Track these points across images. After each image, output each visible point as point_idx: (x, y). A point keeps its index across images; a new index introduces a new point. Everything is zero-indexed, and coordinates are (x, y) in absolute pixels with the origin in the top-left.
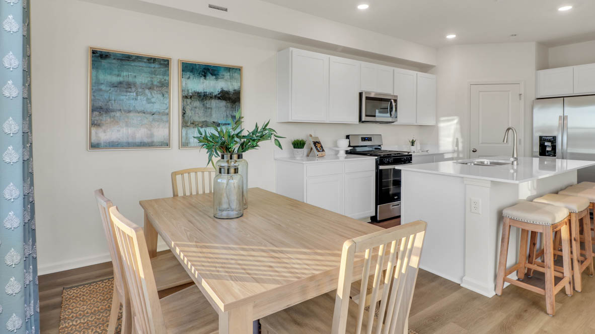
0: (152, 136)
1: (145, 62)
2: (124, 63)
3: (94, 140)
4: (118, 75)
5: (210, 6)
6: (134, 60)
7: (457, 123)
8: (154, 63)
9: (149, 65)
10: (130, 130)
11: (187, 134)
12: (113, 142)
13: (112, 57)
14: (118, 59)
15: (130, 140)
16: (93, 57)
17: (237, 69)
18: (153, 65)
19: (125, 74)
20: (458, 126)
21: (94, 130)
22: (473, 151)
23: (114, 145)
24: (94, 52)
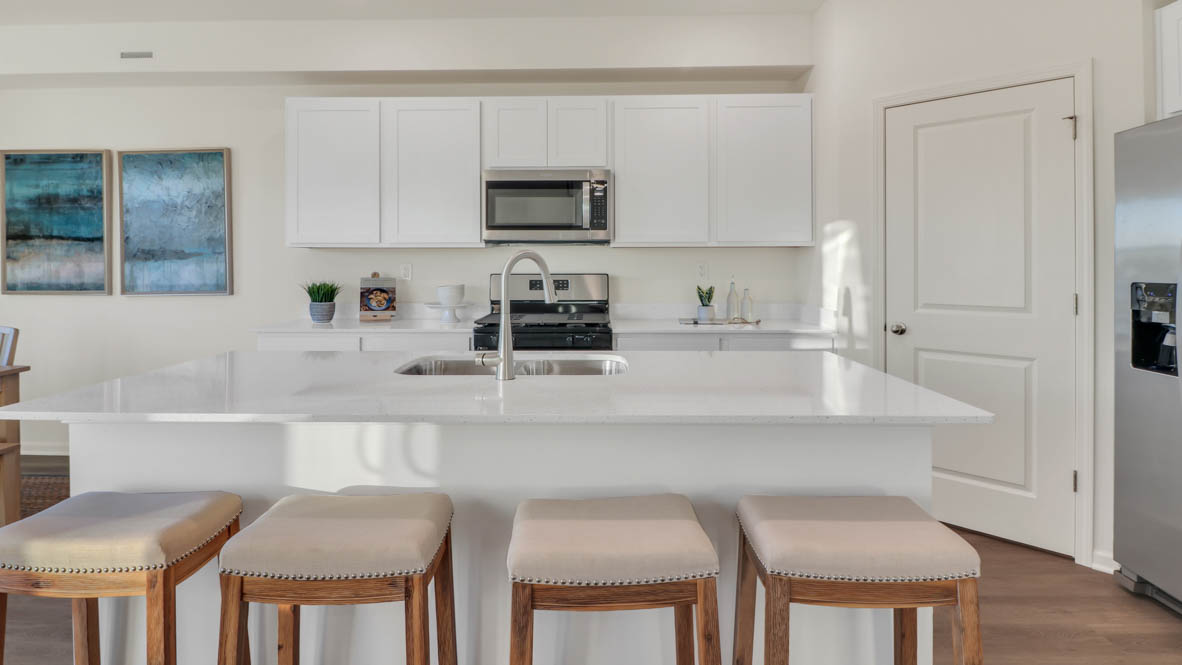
0: (80, 274)
1: (70, 162)
2: (43, 166)
3: (10, 279)
4: (37, 186)
5: (124, 56)
6: (54, 162)
7: (850, 244)
8: (81, 161)
9: (74, 165)
10: (54, 266)
11: (132, 272)
12: (32, 283)
13: (28, 161)
14: (35, 163)
15: (54, 281)
16: (6, 164)
17: (216, 154)
18: (81, 165)
19: (44, 182)
20: (854, 252)
21: (9, 266)
22: (896, 332)
23: (33, 288)
24: (8, 157)
